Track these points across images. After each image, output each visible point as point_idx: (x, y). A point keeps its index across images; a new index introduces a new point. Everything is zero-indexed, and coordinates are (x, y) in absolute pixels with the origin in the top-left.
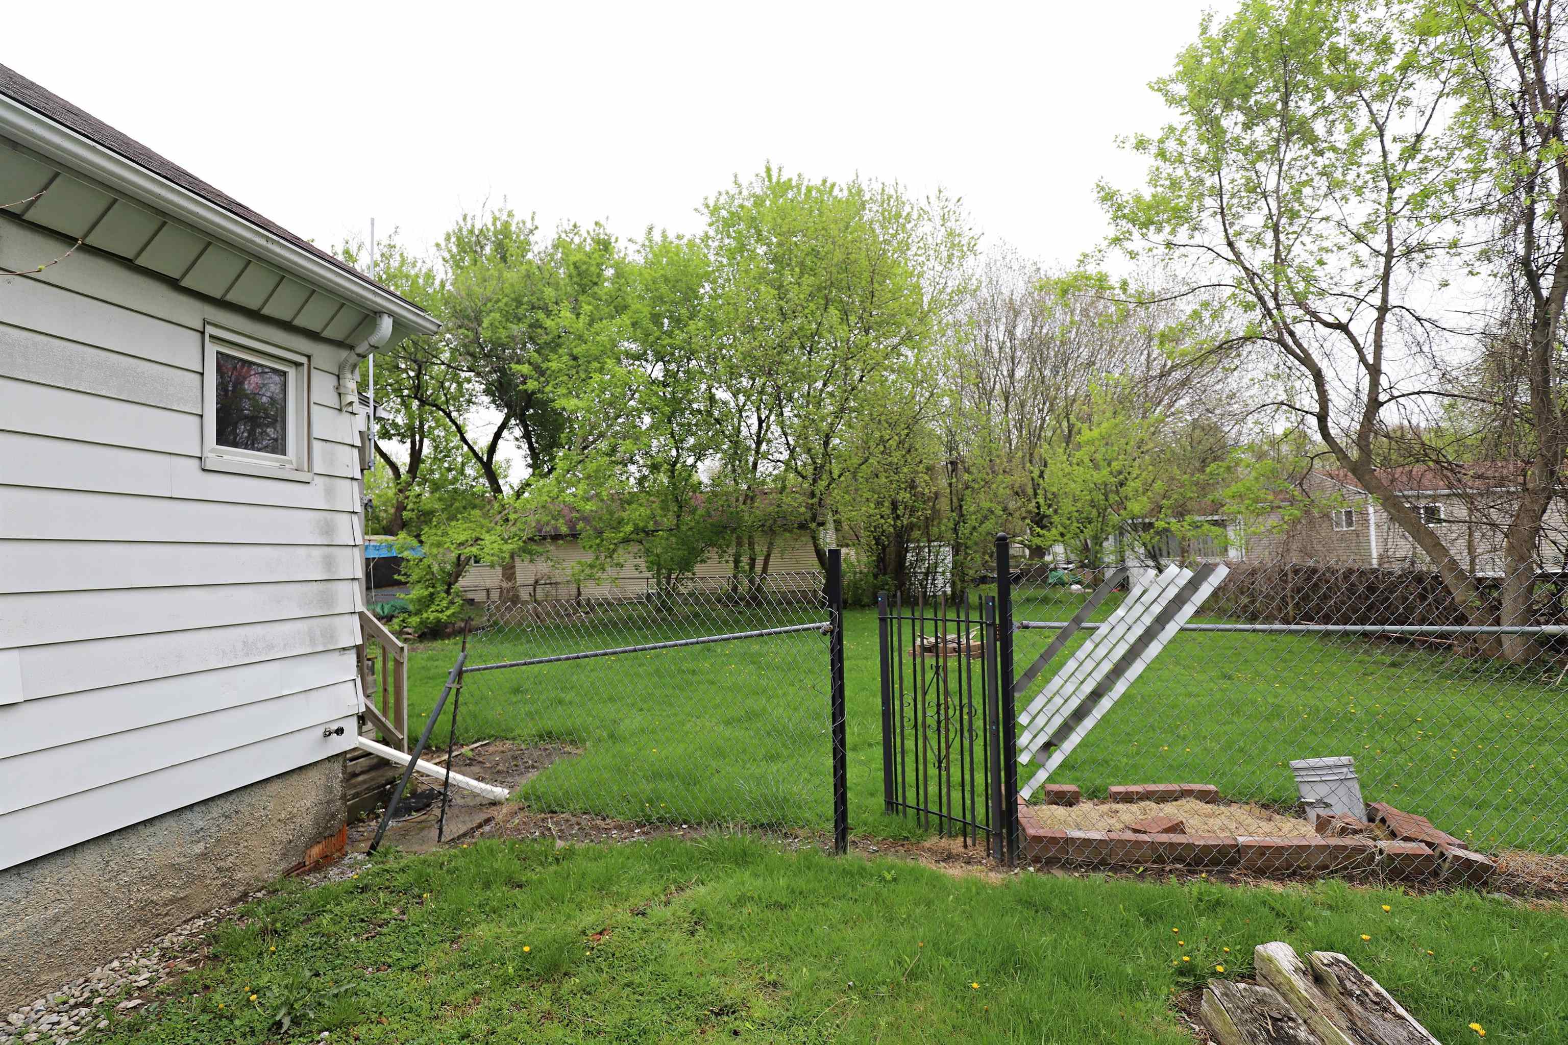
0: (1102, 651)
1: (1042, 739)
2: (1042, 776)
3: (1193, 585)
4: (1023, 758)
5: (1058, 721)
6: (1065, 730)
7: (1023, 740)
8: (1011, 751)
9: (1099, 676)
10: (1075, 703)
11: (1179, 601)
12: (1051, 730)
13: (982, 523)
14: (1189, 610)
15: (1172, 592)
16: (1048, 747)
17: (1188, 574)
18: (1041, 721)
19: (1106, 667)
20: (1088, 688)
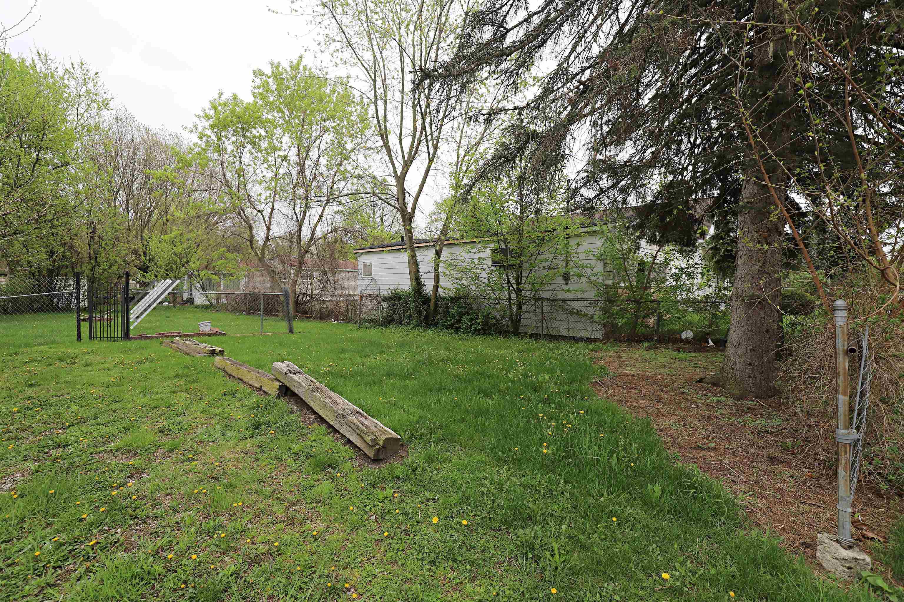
0: (151, 297)
1: (136, 316)
2: (136, 324)
3: (172, 284)
4: (131, 320)
5: (140, 312)
6: (142, 313)
7: (131, 316)
8: (128, 319)
9: (150, 302)
10: (144, 308)
11: (169, 287)
12: (138, 314)
13: (110, 267)
14: (171, 288)
15: (168, 285)
16: (138, 317)
17: (171, 281)
18: (136, 312)
19: (152, 300)
20: (147, 304)
